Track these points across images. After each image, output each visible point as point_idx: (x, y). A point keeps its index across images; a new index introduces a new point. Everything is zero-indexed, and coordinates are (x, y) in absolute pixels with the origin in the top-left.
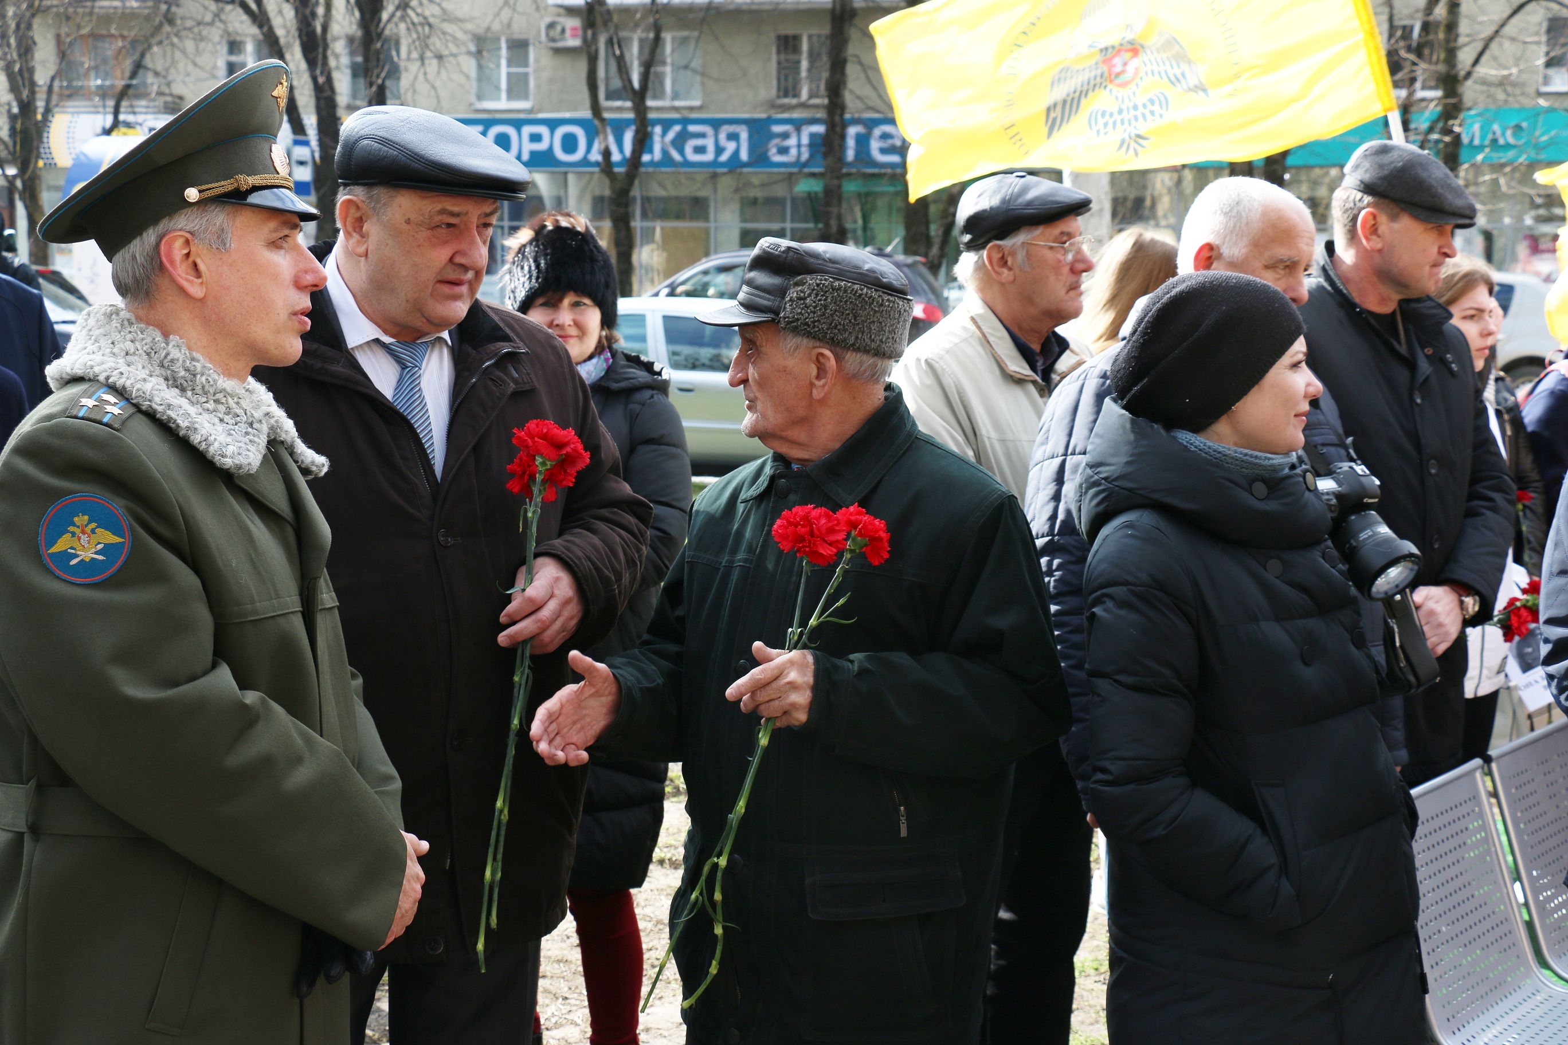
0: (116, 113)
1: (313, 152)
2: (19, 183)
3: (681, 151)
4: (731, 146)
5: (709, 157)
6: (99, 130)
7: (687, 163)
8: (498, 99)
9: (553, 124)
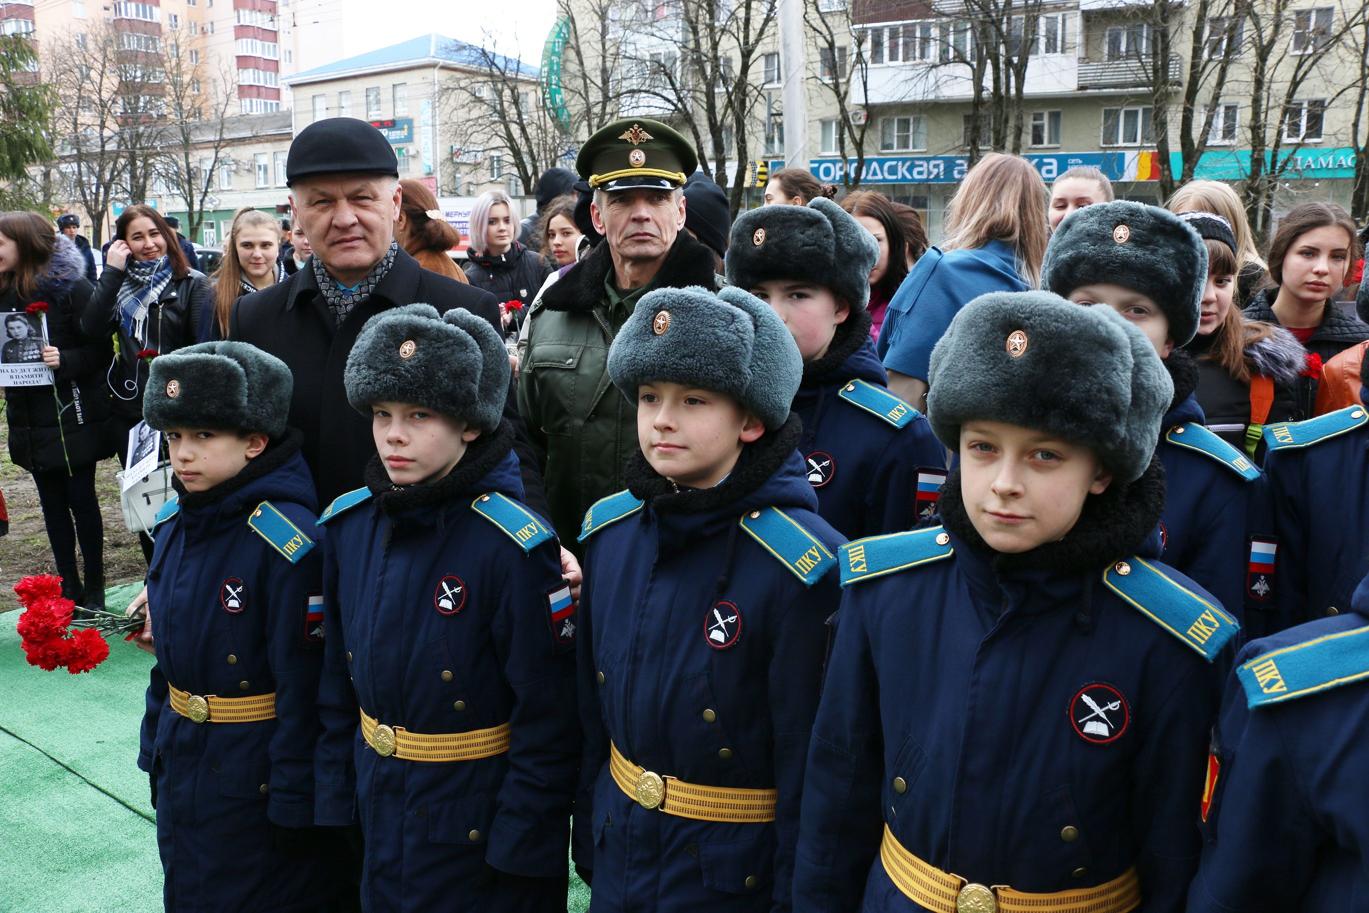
3: (911, 174)
4: (935, 171)
5: (925, 176)
7: (913, 180)
8: (831, 150)
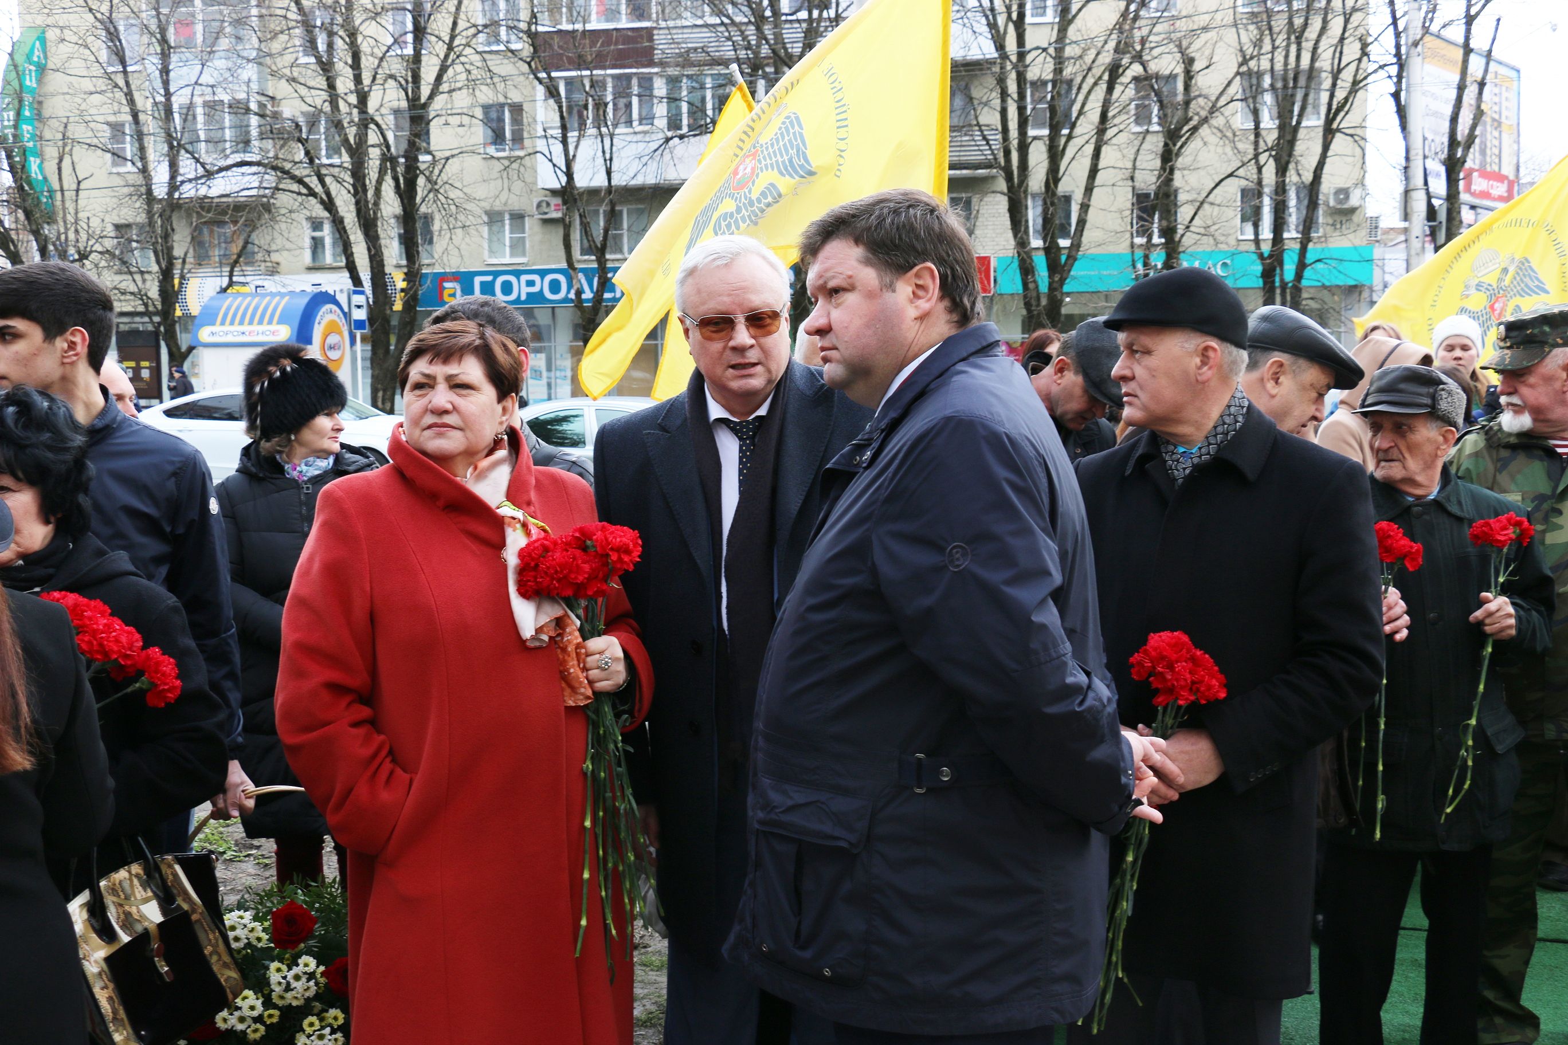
0: (231, 276)
1: (367, 298)
2: (162, 329)
6: (218, 289)
9: (543, 273)
